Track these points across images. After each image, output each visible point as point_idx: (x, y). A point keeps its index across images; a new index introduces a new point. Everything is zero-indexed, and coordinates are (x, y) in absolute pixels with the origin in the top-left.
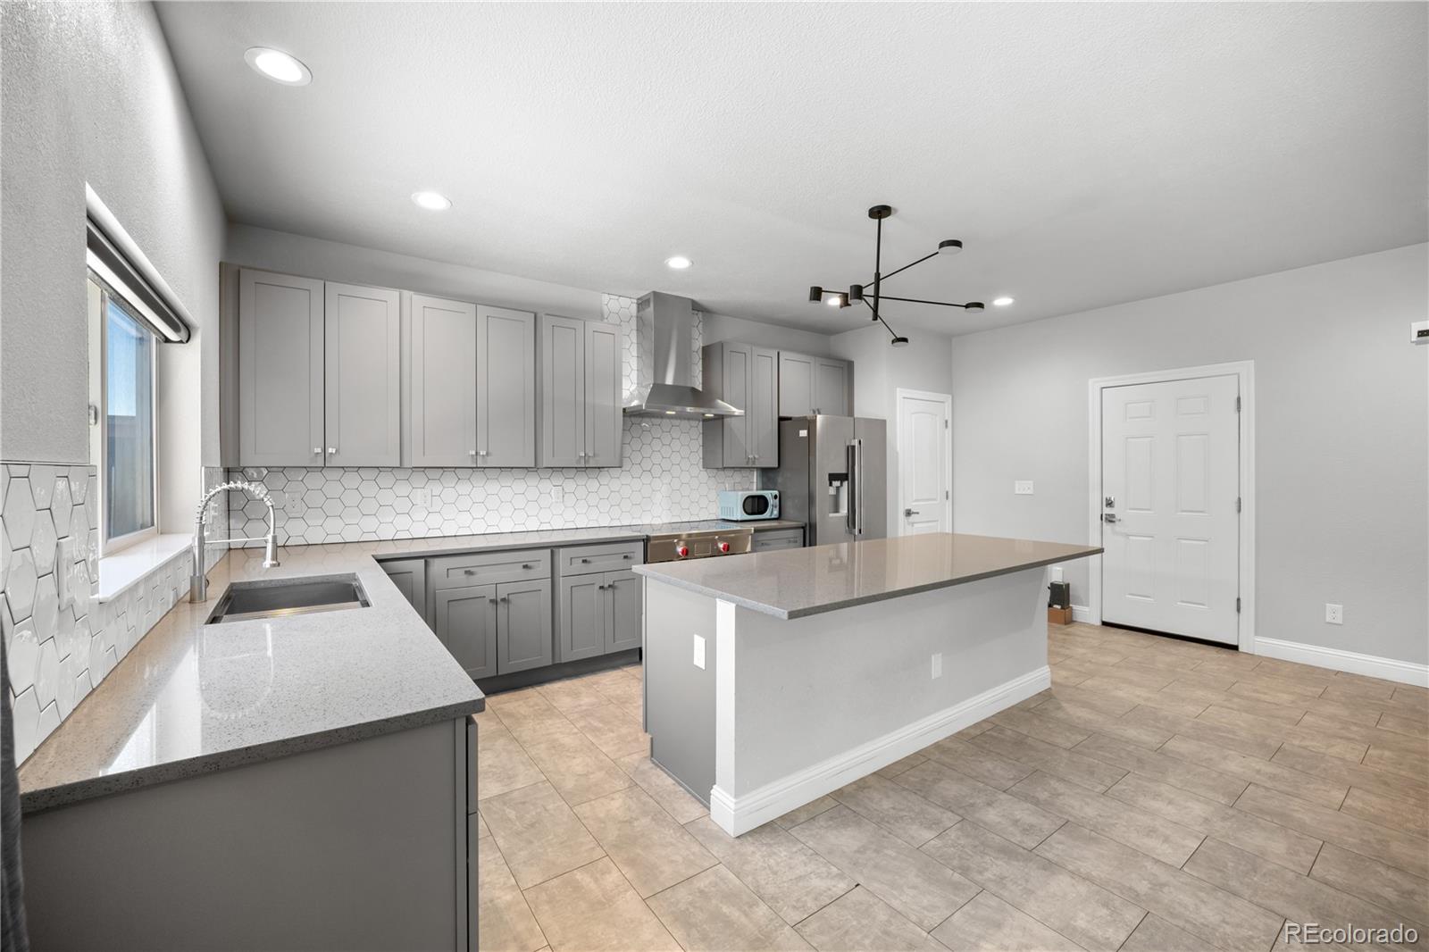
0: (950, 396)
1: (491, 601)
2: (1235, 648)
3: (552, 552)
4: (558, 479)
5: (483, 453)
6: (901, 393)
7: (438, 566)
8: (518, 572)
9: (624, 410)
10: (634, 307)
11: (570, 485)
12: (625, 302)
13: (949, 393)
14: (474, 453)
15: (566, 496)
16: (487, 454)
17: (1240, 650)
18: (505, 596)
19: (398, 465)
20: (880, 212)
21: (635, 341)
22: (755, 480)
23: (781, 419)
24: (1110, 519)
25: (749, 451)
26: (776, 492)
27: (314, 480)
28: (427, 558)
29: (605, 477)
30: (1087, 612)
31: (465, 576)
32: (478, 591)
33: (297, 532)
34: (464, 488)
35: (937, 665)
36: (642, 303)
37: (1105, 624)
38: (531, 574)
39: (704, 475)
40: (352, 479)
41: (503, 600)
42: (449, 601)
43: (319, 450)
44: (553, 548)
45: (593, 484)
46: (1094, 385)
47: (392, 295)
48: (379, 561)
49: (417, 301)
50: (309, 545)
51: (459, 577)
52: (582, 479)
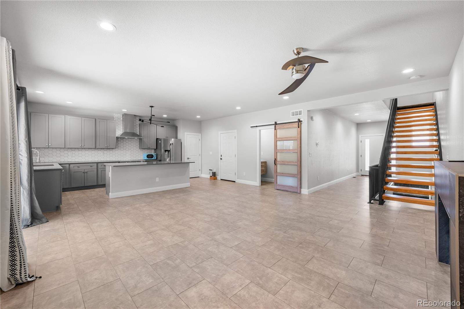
0: (201, 134)
1: (83, 172)
2: (235, 182)
3: (97, 164)
4: (103, 151)
5: (83, 145)
6: (186, 133)
7: (71, 165)
8: (89, 167)
9: (117, 137)
10: (122, 116)
11: (105, 152)
12: (119, 115)
13: (200, 133)
14: (81, 145)
15: (104, 154)
16: (84, 146)
17: (236, 182)
18: (86, 171)
19: (64, 147)
20: (152, 107)
21: (122, 123)
22: (153, 151)
23: (157, 139)
24: (221, 159)
25: (148, 145)
26: (156, 154)
27: (46, 150)
28: (69, 164)
29: (114, 150)
30: (219, 178)
31: (77, 168)
32: (81, 171)
33: (42, 160)
34: (80, 152)
35: (157, 179)
36: (123, 116)
37: (221, 179)
38: (92, 168)
39: (139, 150)
40: (54, 150)
41: (86, 172)
42: (74, 172)
43: (47, 145)
44: (97, 163)
45: (111, 152)
46: (220, 132)
47: (63, 117)
48: (59, 164)
49: (68, 117)
50: (45, 162)
51: (76, 168)
52: (108, 151)
